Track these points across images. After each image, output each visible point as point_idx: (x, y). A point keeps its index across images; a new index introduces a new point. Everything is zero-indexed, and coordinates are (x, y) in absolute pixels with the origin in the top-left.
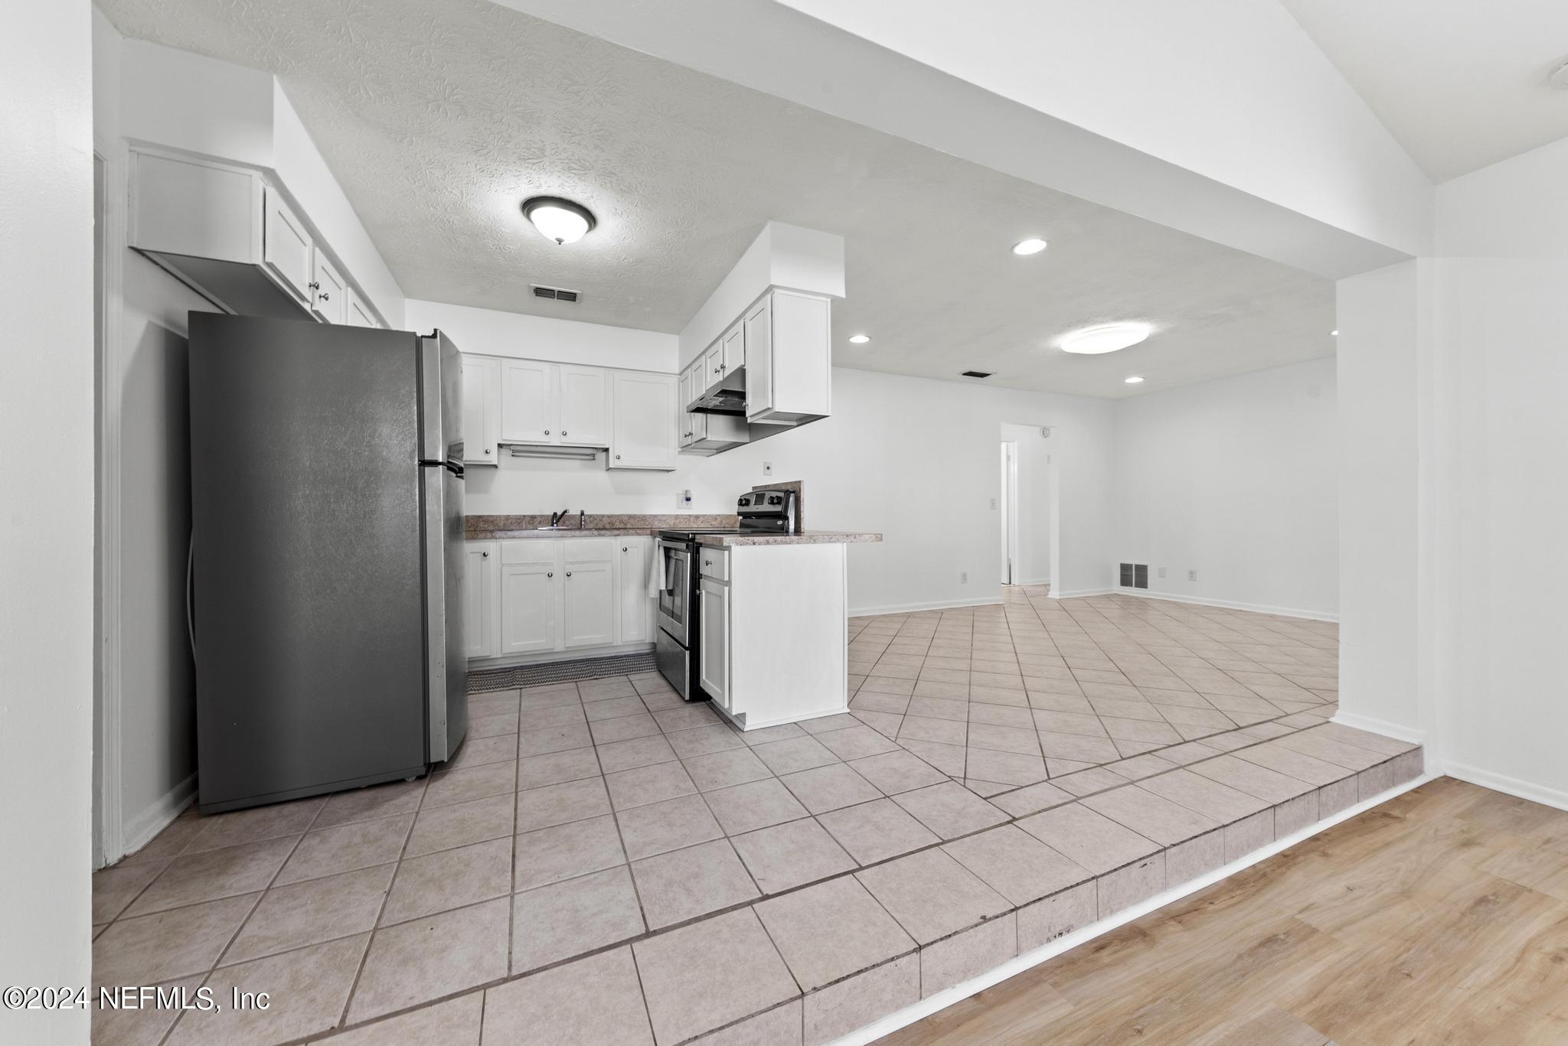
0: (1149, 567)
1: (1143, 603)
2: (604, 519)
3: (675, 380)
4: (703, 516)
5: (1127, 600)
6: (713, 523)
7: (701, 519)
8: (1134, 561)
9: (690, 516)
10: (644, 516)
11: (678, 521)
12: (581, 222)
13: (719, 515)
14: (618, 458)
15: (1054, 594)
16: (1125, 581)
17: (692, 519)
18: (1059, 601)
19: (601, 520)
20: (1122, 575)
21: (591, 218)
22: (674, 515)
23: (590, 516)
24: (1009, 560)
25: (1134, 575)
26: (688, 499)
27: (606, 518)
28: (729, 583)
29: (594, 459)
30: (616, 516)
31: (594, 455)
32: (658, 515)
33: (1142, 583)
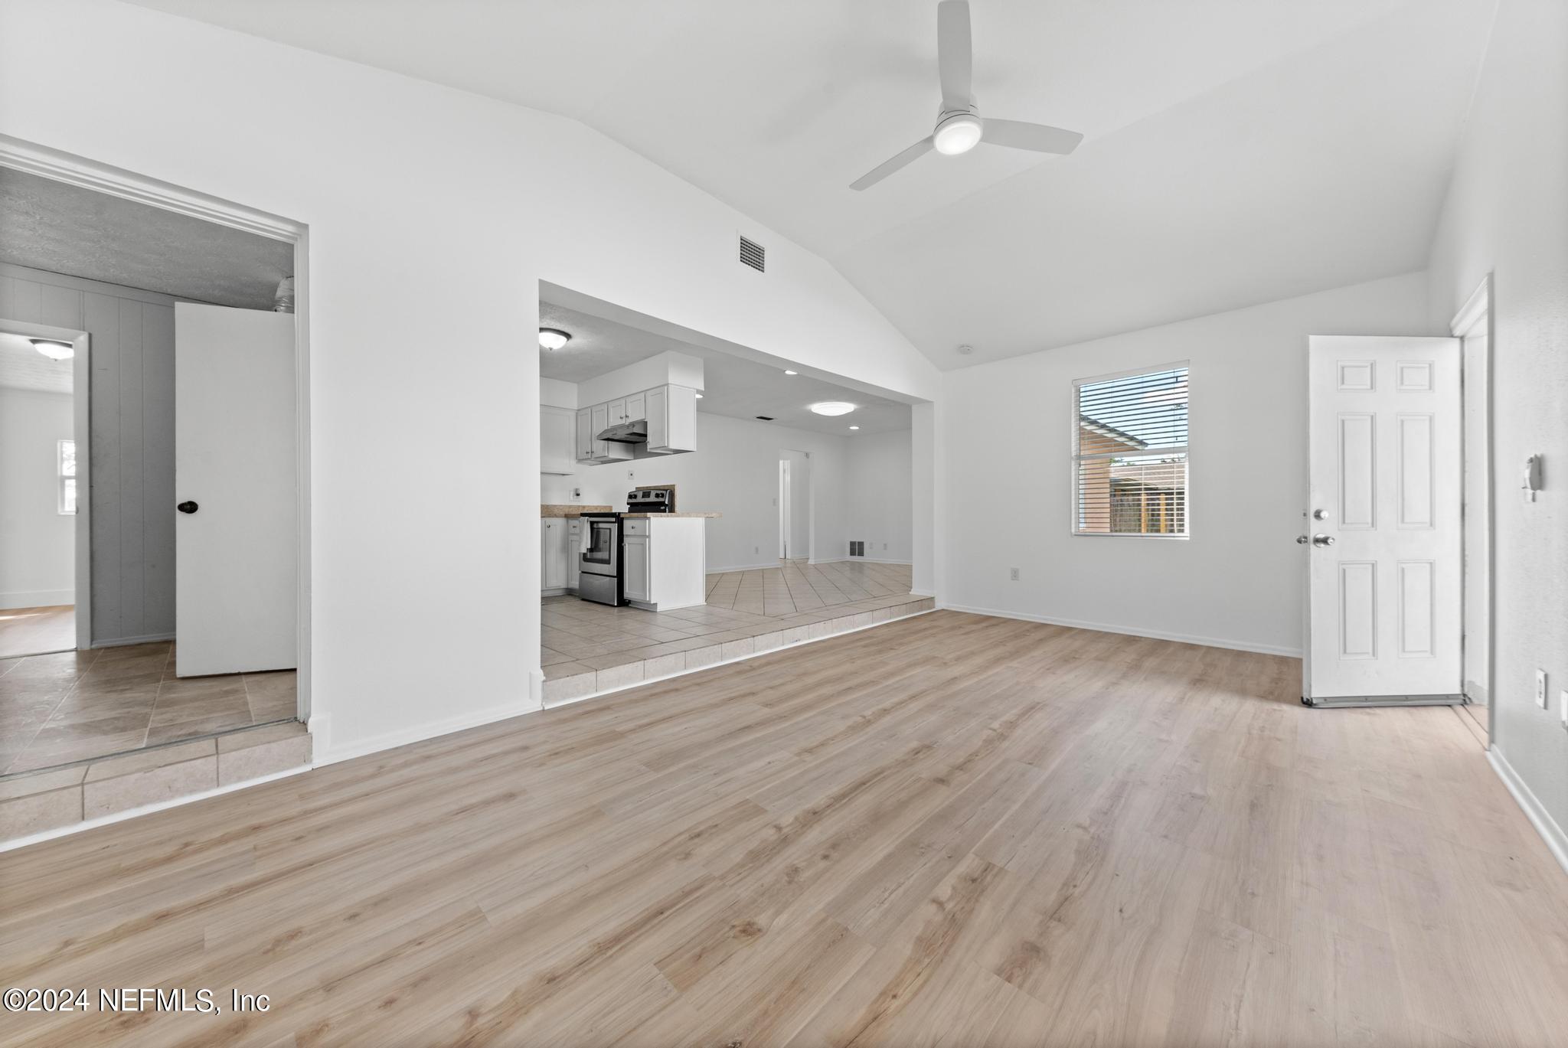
0: (865, 544)
1: (861, 565)
5: (853, 563)
8: (857, 540)
12: (563, 339)
15: (811, 562)
16: (852, 553)
18: (814, 565)
20: (851, 549)
21: (568, 336)
24: (785, 542)
25: (857, 549)
26: (578, 495)
28: (649, 537)
33: (861, 554)
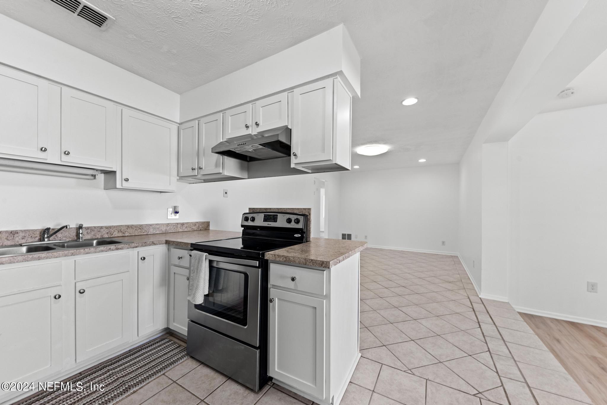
0: (352, 235)
2: (102, 230)
3: (175, 127)
4: (187, 223)
6: (194, 227)
7: (185, 225)
8: (347, 233)
9: (178, 224)
10: (141, 226)
11: (169, 227)
13: (198, 222)
14: (127, 180)
17: (179, 226)
19: (99, 231)
20: (342, 238)
22: (165, 224)
23: (87, 228)
25: (347, 238)
26: (177, 213)
27: (104, 229)
29: (95, 179)
30: (114, 227)
31: (94, 176)
32: (153, 224)
